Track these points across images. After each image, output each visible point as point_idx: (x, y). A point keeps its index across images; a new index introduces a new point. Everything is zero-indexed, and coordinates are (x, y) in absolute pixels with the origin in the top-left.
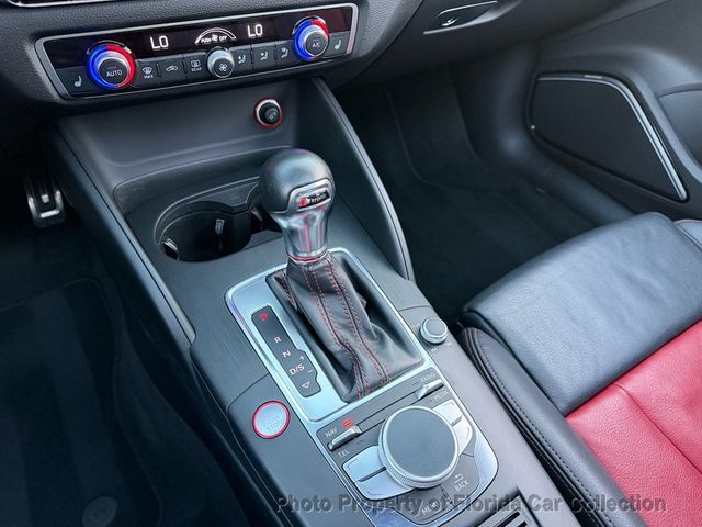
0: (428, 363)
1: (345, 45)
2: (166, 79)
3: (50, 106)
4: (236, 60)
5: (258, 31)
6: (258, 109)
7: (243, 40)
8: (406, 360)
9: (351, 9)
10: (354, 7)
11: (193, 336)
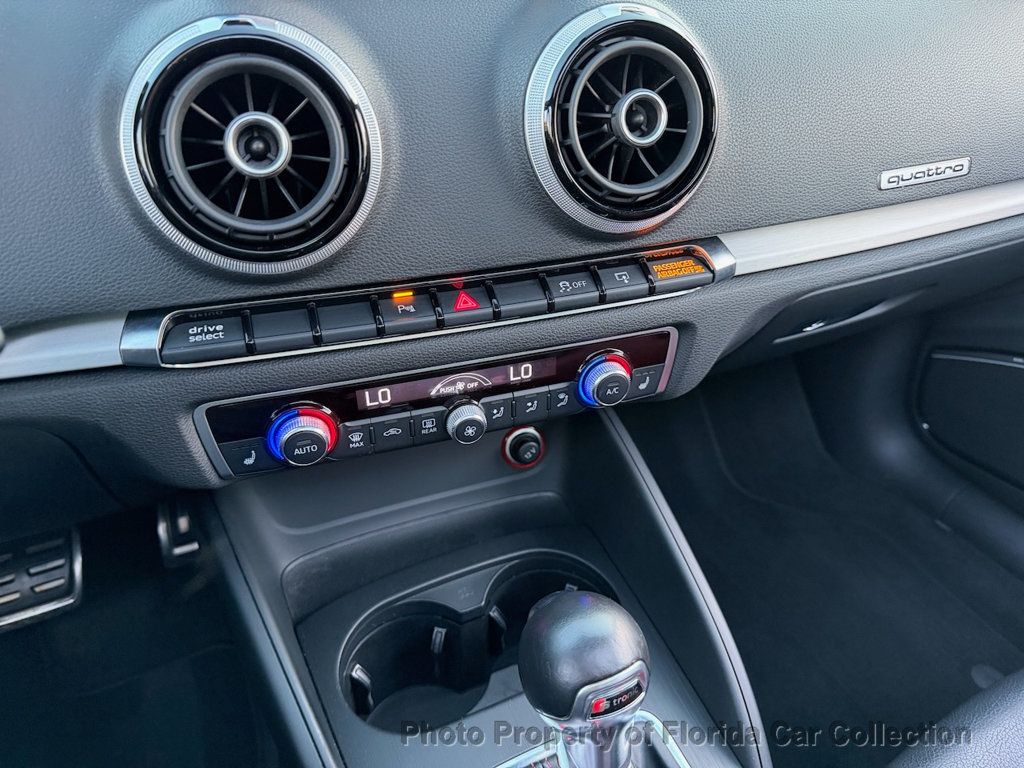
1: (654, 382)
2: (382, 445)
4: (489, 415)
5: (525, 372)
6: (509, 440)
10: (673, 331)
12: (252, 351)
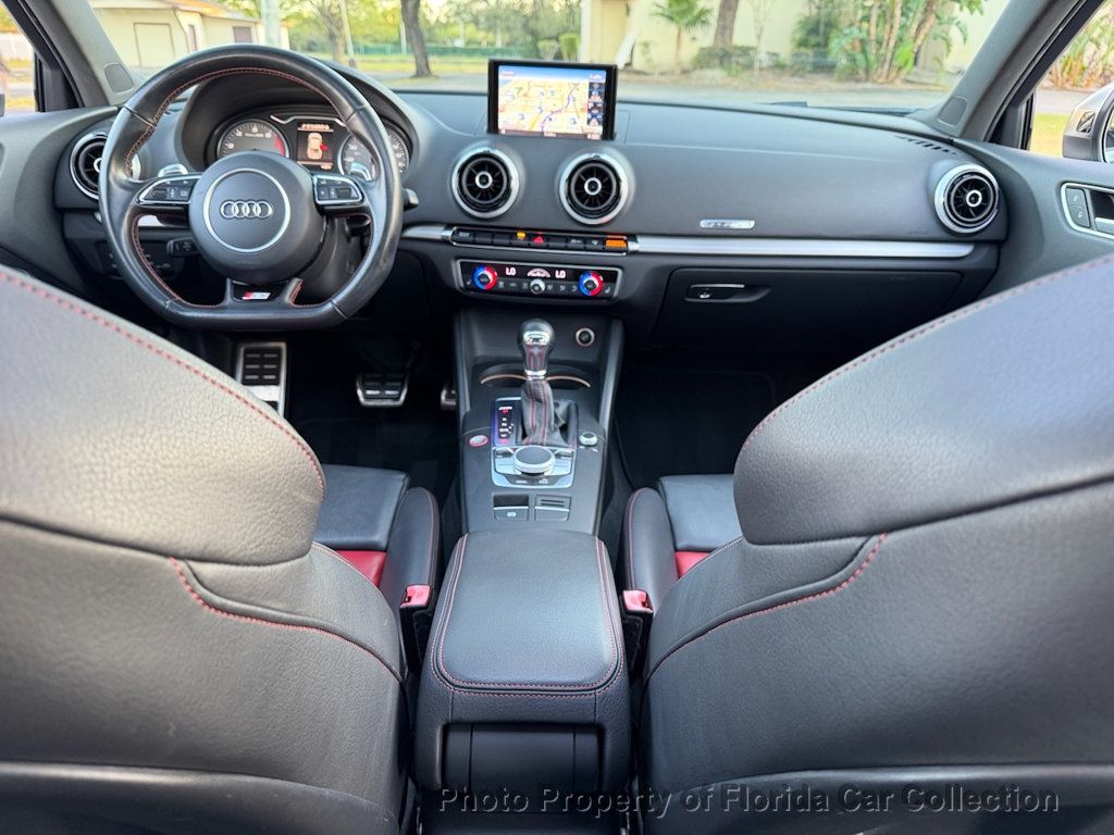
1: (612, 290)
2: (509, 290)
3: (452, 291)
4: (546, 287)
5: (562, 275)
6: (578, 333)
7: (553, 277)
8: (563, 444)
9: (616, 273)
10: (620, 271)
11: (468, 409)
12: (474, 243)
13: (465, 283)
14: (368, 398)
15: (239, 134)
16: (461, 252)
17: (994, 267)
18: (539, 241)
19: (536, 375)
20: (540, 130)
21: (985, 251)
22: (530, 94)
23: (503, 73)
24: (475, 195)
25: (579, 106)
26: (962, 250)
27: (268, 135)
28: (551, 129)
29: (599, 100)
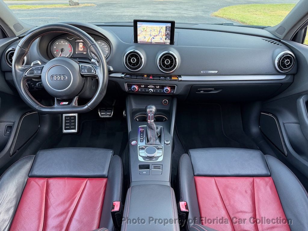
0: (163, 146)
3: (125, 92)
4: (153, 91)
5: (158, 87)
6: (163, 101)
7: (155, 88)
8: (160, 144)
10: (176, 86)
11: (131, 130)
12: (131, 78)
13: (128, 89)
14: (102, 115)
15: (57, 43)
16: (127, 81)
17: (292, 82)
18: (151, 77)
19: (151, 121)
20: (150, 41)
21: (289, 77)
22: (147, 30)
23: (139, 24)
24: (131, 65)
25: (162, 34)
26: (283, 77)
27: (66, 44)
28: (154, 41)
29: (169, 32)
